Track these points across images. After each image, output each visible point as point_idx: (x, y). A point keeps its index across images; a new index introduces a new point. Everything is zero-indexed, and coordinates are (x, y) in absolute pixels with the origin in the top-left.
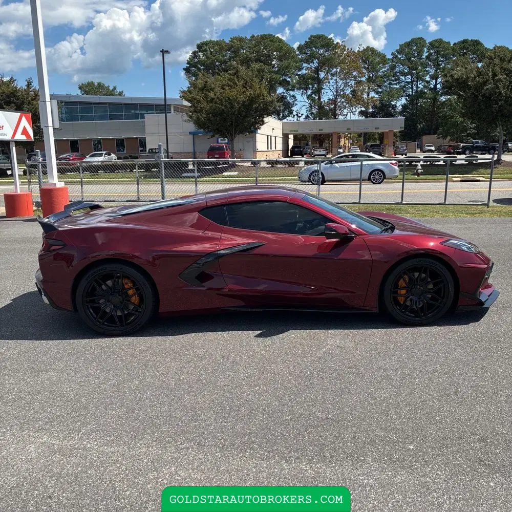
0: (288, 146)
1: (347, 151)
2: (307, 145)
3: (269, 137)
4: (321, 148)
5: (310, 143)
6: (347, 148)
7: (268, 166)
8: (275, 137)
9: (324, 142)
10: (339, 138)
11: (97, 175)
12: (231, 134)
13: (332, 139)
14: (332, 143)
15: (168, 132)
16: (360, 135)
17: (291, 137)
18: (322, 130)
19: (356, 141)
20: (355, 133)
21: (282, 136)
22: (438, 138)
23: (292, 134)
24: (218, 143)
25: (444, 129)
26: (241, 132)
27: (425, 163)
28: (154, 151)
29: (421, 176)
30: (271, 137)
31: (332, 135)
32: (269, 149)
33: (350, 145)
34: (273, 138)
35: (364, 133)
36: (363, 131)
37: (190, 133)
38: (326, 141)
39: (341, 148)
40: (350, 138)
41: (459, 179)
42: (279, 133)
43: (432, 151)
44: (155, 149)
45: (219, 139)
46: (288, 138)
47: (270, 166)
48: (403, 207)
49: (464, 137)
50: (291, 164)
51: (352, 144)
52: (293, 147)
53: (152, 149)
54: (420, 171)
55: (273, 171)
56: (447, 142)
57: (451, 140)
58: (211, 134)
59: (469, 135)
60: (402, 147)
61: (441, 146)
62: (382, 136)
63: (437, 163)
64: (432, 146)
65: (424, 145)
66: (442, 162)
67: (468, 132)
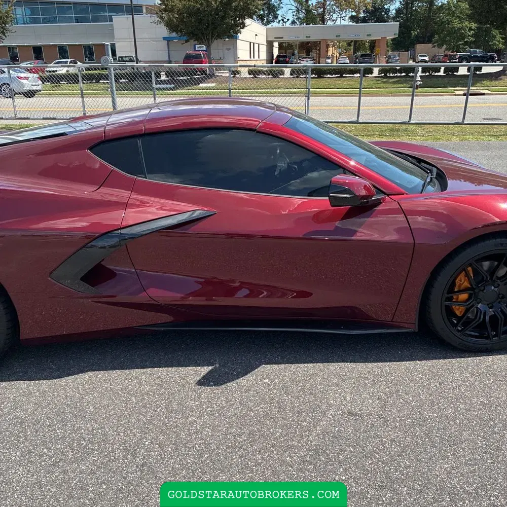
0: (273, 55)
1: (335, 62)
2: (293, 54)
3: (252, 44)
4: (308, 58)
5: (296, 52)
6: (335, 58)
7: (249, 76)
8: (259, 44)
9: (312, 51)
10: (328, 46)
11: (59, 86)
12: (207, 39)
13: (320, 48)
14: (320, 52)
15: (136, 37)
16: (349, 44)
17: (276, 44)
18: (309, 37)
19: (345, 51)
20: (343, 41)
21: (266, 44)
22: (433, 47)
23: (276, 41)
24: (195, 50)
25: (439, 37)
26: (219, 37)
27: (424, 74)
28: (124, 59)
29: (420, 89)
30: (254, 43)
31: (320, 43)
32: (252, 58)
33: (338, 55)
34: (256, 46)
35: (355, 41)
36: (353, 37)
37: (164, 39)
38: (313, 51)
39: (329, 58)
40: (339, 47)
41: (462, 92)
42: (262, 40)
43: (426, 62)
44: (126, 57)
45: (197, 46)
46: (273, 46)
47: (252, 76)
48: (410, 127)
49: (461, 46)
50: (276, 74)
51: (340, 54)
52: (278, 56)
53: (122, 57)
54: (418, 83)
55: (254, 83)
56: (442, 51)
57: (447, 49)
58: (185, 38)
59: (466, 43)
60: (395, 57)
61: (435, 55)
62: (373, 45)
63: (437, 74)
64: (426, 56)
65: (417, 55)
66: (442, 73)
67: (466, 40)
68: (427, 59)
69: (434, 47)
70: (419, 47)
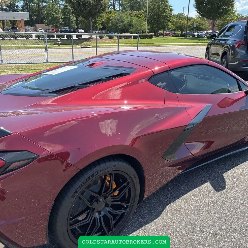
25: (48, 21)
29: (60, 45)
36: (5, 19)
41: (80, 47)
54: (59, 42)
57: (52, 27)
60: (29, 29)
61: (47, 30)
63: (63, 38)
64: (42, 30)
65: (37, 29)
66: (65, 38)
67: (60, 23)
68: (43, 31)
69: (46, 25)
70: (37, 25)
